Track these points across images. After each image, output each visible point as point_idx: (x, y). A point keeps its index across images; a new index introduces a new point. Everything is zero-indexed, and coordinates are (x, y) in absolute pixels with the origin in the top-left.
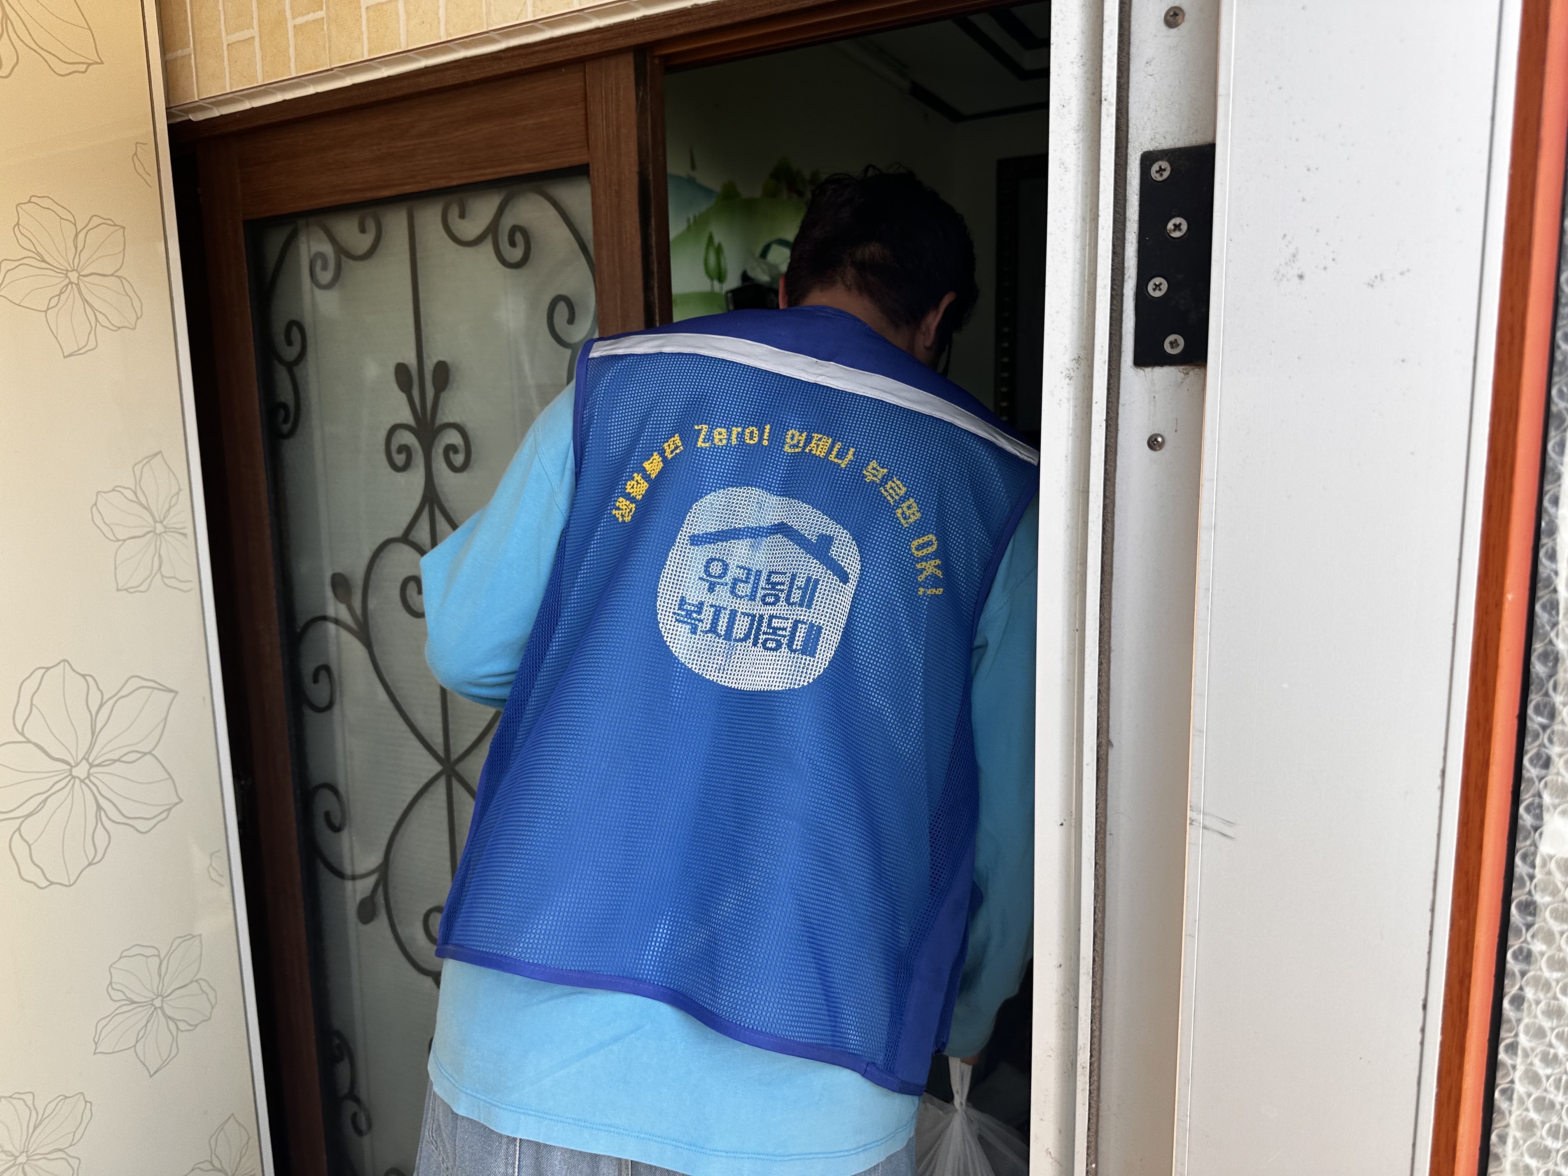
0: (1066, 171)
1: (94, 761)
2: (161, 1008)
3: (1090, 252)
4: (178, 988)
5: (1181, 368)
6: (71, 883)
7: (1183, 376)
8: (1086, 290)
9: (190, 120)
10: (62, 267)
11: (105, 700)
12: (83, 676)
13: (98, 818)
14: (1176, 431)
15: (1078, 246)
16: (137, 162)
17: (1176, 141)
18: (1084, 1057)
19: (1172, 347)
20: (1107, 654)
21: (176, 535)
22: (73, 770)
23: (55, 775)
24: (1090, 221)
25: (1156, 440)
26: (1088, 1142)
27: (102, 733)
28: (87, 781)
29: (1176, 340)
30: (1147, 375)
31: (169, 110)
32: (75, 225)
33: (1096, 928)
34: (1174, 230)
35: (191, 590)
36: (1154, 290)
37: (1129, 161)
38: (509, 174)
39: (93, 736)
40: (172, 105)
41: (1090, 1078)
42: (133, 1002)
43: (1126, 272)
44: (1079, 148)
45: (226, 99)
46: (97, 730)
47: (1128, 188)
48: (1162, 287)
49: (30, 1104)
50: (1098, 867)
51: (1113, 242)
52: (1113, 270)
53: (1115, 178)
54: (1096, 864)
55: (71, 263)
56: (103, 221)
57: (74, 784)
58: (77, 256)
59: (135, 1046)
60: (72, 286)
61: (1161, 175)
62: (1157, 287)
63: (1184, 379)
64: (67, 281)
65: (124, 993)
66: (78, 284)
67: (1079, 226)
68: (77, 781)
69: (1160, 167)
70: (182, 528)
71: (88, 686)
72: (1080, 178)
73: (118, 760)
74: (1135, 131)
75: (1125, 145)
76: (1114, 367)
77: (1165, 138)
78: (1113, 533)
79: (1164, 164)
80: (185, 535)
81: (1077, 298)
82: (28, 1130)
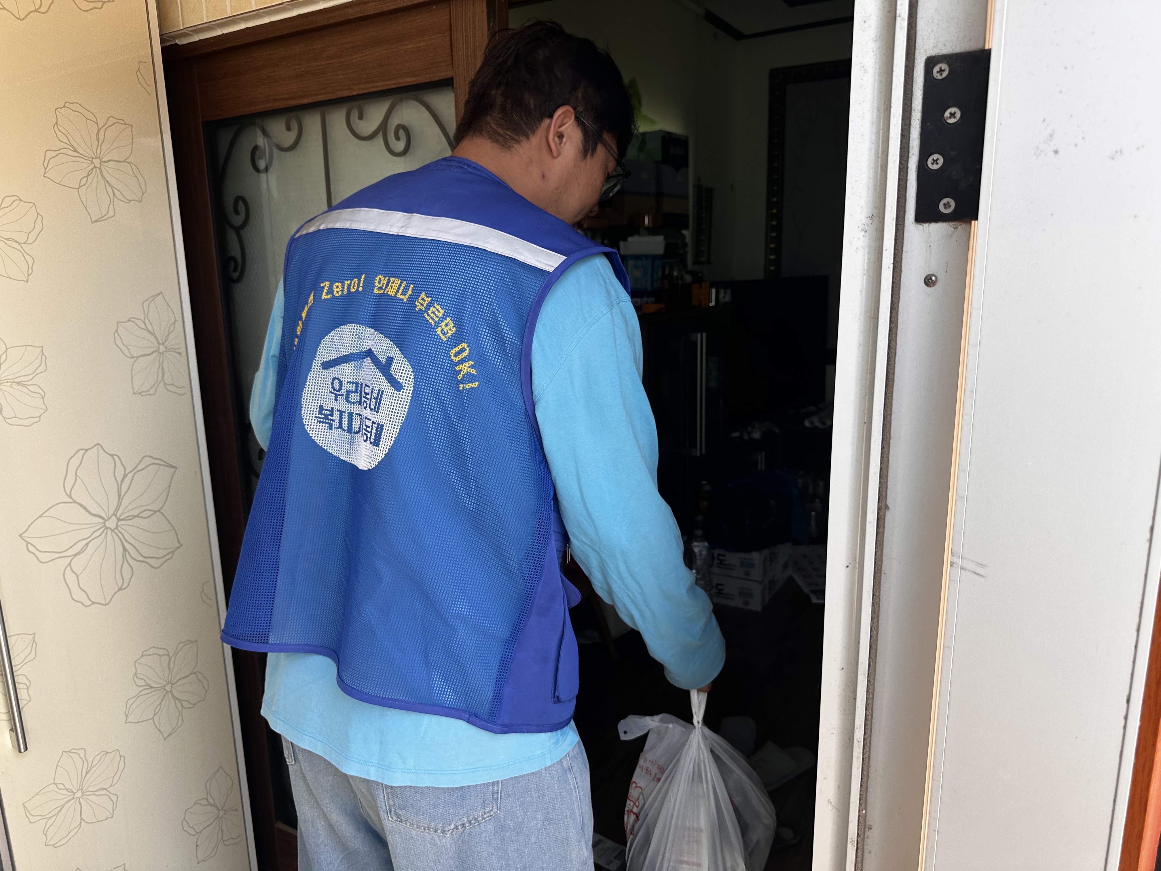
0: (865, 73)
1: (120, 516)
2: (171, 691)
3: (883, 136)
4: (181, 679)
5: (952, 224)
6: (107, 602)
7: (953, 230)
8: (879, 164)
9: (176, 44)
10: (89, 156)
11: (127, 473)
12: (112, 455)
13: (124, 557)
14: (946, 272)
15: (874, 130)
16: (139, 76)
17: (953, 47)
18: (859, 734)
19: (945, 208)
20: (888, 440)
21: (174, 354)
22: (107, 523)
23: (95, 526)
24: (884, 111)
25: (931, 279)
26: (860, 795)
27: (126, 496)
28: (116, 531)
29: (948, 202)
30: (925, 230)
31: (161, 37)
32: (97, 123)
33: (872, 641)
34: (950, 118)
35: (185, 393)
36: (933, 164)
37: (915, 64)
38: (393, 86)
39: (119, 499)
40: (163, 33)
41: (863, 749)
42: (152, 687)
43: (910, 150)
44: (876, 54)
45: (203, 28)
46: (122, 494)
47: (914, 85)
48: (938, 162)
49: (83, 756)
50: (875, 597)
51: (902, 127)
52: (901, 148)
53: (905, 77)
54: (873, 595)
55: (95, 153)
56: (117, 121)
57: (107, 533)
58: (99, 146)
59: (153, 718)
60: (96, 171)
61: (941, 75)
62: (935, 161)
63: (954, 232)
64: (93, 165)
65: (145, 681)
66: (101, 168)
67: (875, 115)
68: (109, 531)
69: (941, 68)
70: (178, 349)
71: (115, 464)
72: (877, 77)
73: (137, 516)
74: (921, 40)
75: (913, 51)
76: (900, 223)
77: (945, 45)
78: (896, 350)
79: (944, 66)
80: (180, 353)
81: (872, 170)
82: (82, 776)
